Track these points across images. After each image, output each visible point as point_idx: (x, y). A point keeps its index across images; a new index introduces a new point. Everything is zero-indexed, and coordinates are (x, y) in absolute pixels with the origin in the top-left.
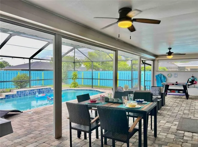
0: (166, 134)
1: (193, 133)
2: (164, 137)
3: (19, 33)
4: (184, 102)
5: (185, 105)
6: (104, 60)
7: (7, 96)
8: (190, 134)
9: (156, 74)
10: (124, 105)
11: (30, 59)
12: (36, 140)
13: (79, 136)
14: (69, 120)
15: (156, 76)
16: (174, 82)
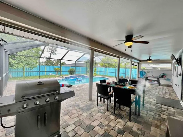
0: (149, 105)
1: (167, 106)
2: (149, 107)
3: (72, 50)
4: (158, 88)
5: (159, 89)
6: (110, 62)
7: (66, 78)
8: (166, 107)
9: (140, 70)
10: (126, 87)
11: (76, 61)
12: (80, 100)
13: (101, 100)
14: (97, 92)
15: (140, 72)
16: (151, 76)
